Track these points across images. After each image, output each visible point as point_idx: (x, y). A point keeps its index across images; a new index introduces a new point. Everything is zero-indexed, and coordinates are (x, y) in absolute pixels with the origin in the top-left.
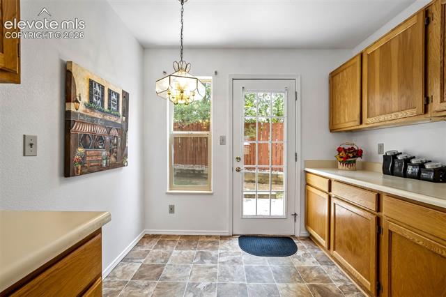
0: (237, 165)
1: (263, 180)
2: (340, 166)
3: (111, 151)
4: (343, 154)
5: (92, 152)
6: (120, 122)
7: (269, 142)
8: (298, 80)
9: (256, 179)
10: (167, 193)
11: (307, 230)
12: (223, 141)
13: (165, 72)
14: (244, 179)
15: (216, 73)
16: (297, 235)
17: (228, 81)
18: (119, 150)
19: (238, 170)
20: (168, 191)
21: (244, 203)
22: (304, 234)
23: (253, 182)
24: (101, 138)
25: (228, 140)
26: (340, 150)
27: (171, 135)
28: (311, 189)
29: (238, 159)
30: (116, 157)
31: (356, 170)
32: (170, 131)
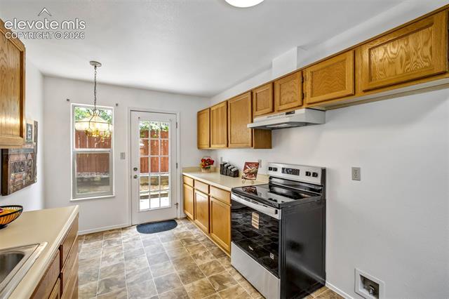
0: (134, 173)
1: (155, 183)
2: (203, 170)
3: (28, 172)
4: (203, 163)
5: (18, 175)
6: (32, 148)
7: (159, 156)
8: (178, 114)
9: (149, 182)
10: (71, 201)
11: (185, 213)
12: (123, 156)
13: (68, 100)
14: (140, 183)
15: (117, 105)
16: (179, 217)
17: (126, 112)
18: (32, 170)
19: (135, 177)
20: (72, 200)
21: (141, 203)
22: (183, 216)
23: (147, 184)
24: (23, 163)
25: (127, 156)
26: (203, 160)
27: (74, 152)
28: (186, 186)
29: (135, 169)
30: (30, 176)
31: (210, 172)
32: (73, 149)
